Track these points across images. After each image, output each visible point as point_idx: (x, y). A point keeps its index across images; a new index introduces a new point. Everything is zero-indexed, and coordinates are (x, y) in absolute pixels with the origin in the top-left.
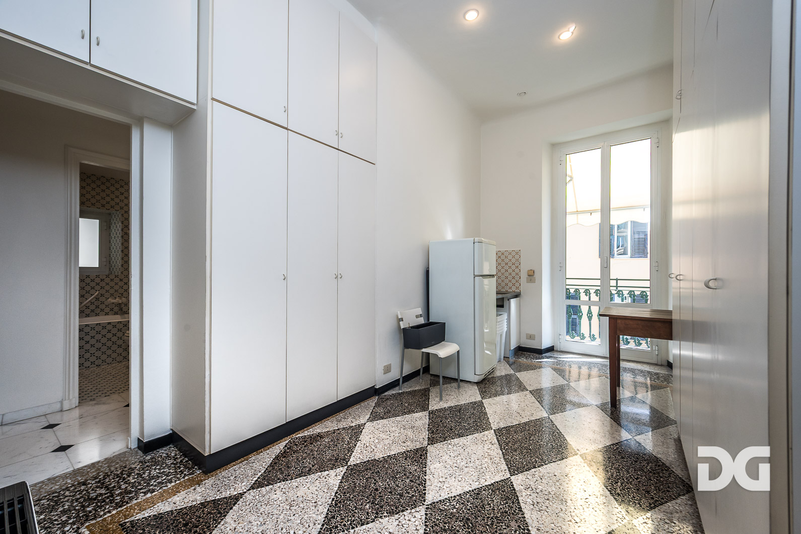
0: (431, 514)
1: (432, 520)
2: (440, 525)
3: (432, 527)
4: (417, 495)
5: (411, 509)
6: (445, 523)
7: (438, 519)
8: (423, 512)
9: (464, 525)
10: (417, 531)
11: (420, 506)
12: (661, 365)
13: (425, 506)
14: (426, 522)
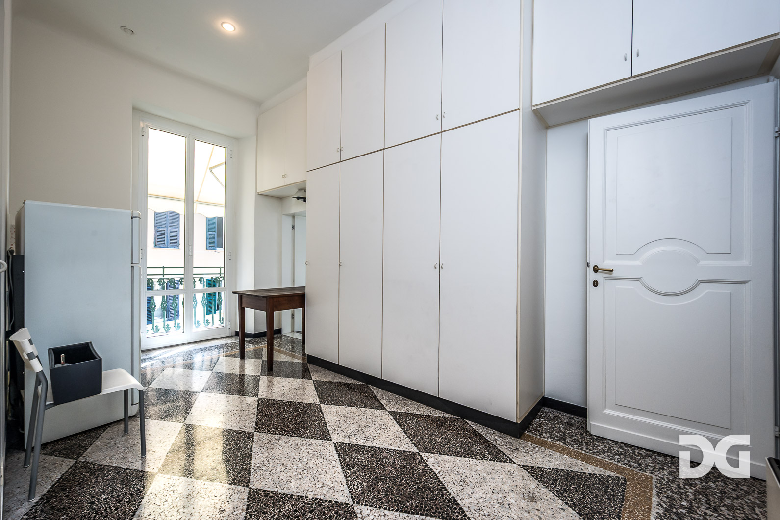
0: (366, 501)
1: (374, 502)
2: (380, 498)
3: (382, 503)
4: (336, 509)
5: (357, 517)
6: (379, 493)
7: (374, 498)
8: (363, 508)
9: (383, 482)
10: (386, 516)
11: (353, 508)
12: (232, 336)
13: (355, 504)
14: (376, 507)
